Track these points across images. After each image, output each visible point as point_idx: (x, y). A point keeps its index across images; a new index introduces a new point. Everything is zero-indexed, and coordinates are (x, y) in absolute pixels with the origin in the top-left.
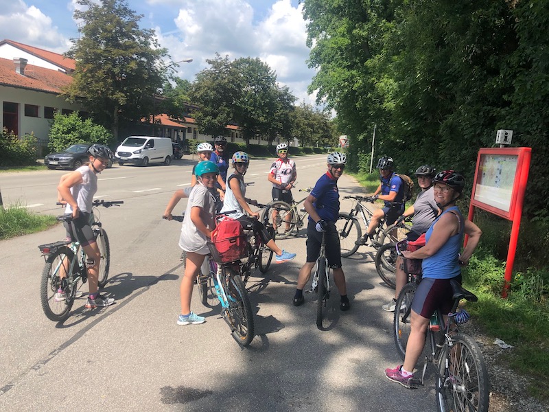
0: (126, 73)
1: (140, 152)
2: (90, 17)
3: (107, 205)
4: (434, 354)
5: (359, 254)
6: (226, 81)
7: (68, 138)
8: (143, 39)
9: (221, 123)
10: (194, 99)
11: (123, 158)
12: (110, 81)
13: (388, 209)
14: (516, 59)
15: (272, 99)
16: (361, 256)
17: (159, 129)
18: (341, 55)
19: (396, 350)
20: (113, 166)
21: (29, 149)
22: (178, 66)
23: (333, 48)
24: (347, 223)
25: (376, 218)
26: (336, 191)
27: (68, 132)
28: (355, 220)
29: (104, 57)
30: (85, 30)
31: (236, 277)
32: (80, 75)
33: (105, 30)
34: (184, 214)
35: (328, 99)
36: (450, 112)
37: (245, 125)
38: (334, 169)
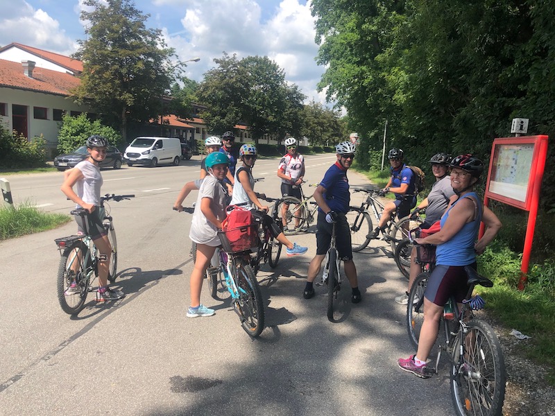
0: (134, 74)
1: (149, 153)
2: (96, 18)
3: (118, 199)
4: (448, 342)
5: (370, 248)
6: (234, 80)
7: (77, 140)
8: (150, 39)
9: (229, 123)
10: (202, 99)
11: (132, 159)
12: (117, 82)
13: (400, 201)
14: (532, 46)
15: (281, 98)
16: (373, 251)
17: (168, 130)
18: (351, 51)
19: (409, 340)
20: (122, 167)
21: (38, 150)
22: (186, 66)
23: (342, 44)
24: (358, 217)
25: (386, 212)
26: (346, 181)
27: (77, 134)
28: (366, 214)
29: (111, 58)
30: (92, 30)
31: (246, 267)
32: (87, 76)
33: (112, 31)
34: (194, 206)
35: (338, 96)
36: (463, 104)
37: (254, 124)
38: (343, 159)
